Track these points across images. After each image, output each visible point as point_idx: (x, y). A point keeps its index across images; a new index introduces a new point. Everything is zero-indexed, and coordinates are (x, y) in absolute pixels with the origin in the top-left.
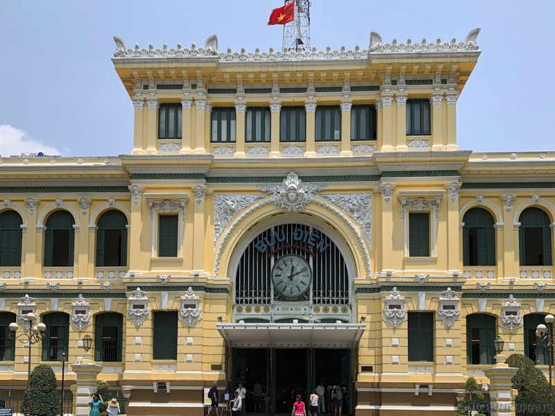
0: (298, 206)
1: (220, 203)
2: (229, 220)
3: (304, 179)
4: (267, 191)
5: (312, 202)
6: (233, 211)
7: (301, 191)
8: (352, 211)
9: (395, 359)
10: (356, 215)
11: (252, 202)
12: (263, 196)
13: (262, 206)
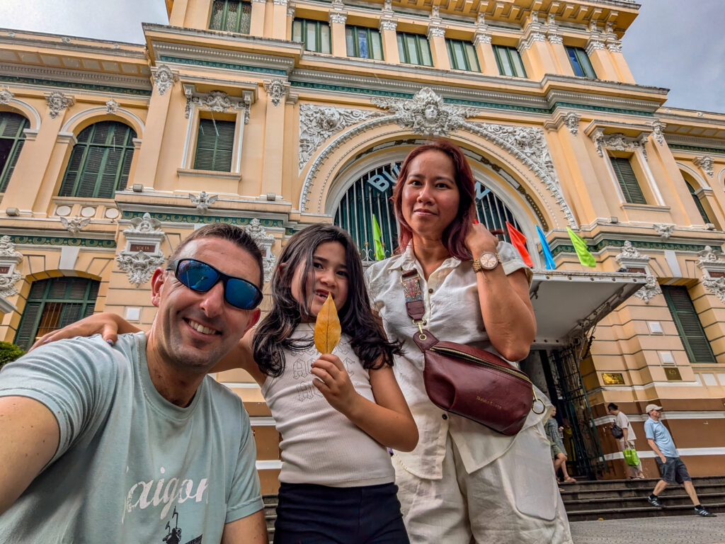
0: (440, 129)
1: (309, 113)
2: (326, 136)
4: (387, 108)
5: (461, 127)
6: (331, 125)
7: (444, 110)
8: (522, 144)
10: (527, 150)
11: (363, 118)
12: (381, 114)
13: (383, 123)
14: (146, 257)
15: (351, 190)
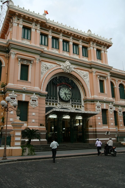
0: (69, 71)
1: (43, 65)
2: (46, 71)
3: (72, 64)
4: (59, 64)
5: (73, 71)
7: (71, 67)
9: (99, 123)
10: (85, 77)
11: (54, 67)
13: (58, 69)
14: (14, 101)
15: (49, 83)
